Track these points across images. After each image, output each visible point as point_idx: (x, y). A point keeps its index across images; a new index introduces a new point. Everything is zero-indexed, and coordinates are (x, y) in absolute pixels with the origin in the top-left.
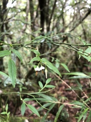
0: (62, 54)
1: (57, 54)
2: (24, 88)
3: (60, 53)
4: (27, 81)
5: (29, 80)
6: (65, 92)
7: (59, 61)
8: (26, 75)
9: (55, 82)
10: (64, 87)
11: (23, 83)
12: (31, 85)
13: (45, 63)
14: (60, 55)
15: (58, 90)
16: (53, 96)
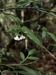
0: (53, 21)
1: (47, 20)
2: (4, 59)
3: (51, 19)
4: (8, 51)
5: (11, 50)
6: (54, 66)
7: (46, 29)
8: (7, 44)
9: (43, 54)
10: (53, 61)
11: (4, 53)
12: (13, 56)
13: (26, 32)
14: (51, 22)
15: (46, 64)
16: (38, 71)
